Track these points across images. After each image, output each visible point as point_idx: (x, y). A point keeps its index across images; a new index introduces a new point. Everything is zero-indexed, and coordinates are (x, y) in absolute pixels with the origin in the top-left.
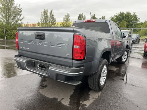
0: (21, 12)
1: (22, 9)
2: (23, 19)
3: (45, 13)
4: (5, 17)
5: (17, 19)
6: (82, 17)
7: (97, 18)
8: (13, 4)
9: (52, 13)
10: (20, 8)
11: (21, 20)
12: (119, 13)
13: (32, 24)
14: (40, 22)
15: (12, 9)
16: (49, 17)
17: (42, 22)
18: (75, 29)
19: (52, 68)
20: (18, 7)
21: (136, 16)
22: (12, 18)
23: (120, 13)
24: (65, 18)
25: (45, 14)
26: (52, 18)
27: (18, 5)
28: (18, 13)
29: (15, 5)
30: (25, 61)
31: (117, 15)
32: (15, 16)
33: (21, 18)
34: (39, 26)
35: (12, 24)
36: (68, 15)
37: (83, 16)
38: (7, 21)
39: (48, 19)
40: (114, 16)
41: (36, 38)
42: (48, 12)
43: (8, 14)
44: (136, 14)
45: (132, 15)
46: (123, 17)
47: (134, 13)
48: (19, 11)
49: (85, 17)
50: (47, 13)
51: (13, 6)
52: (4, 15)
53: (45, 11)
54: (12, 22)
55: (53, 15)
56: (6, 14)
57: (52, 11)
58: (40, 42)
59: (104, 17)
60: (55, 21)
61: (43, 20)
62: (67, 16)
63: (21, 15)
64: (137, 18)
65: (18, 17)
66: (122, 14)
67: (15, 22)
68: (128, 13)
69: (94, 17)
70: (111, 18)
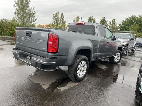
0: (34, 14)
1: (35, 12)
2: (36, 20)
3: (56, 15)
4: (21, 18)
5: (31, 20)
7: (107, 21)
8: (28, 7)
9: (63, 15)
10: (34, 11)
11: (35, 21)
12: (131, 16)
13: (45, 25)
14: (51, 23)
15: (27, 11)
16: (60, 19)
17: (53, 23)
18: (50, 29)
19: (35, 58)
20: (33, 10)
22: (27, 19)
23: (132, 16)
24: (75, 21)
25: (56, 17)
26: (63, 20)
27: (33, 8)
28: (32, 15)
29: (30, 8)
30: (18, 52)
31: (128, 18)
32: (29, 18)
33: (35, 19)
34: (50, 27)
35: (27, 24)
36: (78, 17)
37: (93, 19)
38: (23, 22)
39: (58, 21)
40: (126, 19)
41: (26, 36)
42: (59, 14)
43: (24, 15)
46: (135, 21)
48: (33, 13)
49: (95, 20)
50: (58, 16)
51: (28, 9)
52: (20, 16)
53: (56, 14)
54: (26, 23)
55: (63, 17)
56: (22, 16)
57: (62, 14)
59: (115, 20)
60: (65, 23)
61: (54, 22)
63: (34, 17)
65: (32, 18)
66: (133, 17)
67: (29, 23)
68: (140, 17)
69: (104, 20)
70: (122, 21)
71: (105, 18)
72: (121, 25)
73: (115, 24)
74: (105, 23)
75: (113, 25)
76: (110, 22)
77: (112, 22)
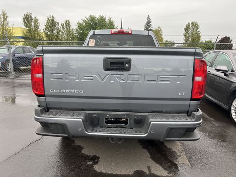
6: (32, 19)
12: (88, 17)
21: (112, 22)
23: (91, 16)
31: (86, 19)
36: (4, 14)
44: (113, 20)
45: (107, 20)
46: (96, 24)
47: (109, 19)
49: (37, 20)
58: (117, 76)
59: (69, 21)
62: (2, 17)
64: (114, 26)
66: (93, 18)
68: (101, 18)
69: (53, 20)
70: (77, 25)
71: (53, 17)
72: (77, 30)
73: (71, 28)
74: (55, 26)
75: (67, 29)
76: (63, 25)
77: (65, 25)
